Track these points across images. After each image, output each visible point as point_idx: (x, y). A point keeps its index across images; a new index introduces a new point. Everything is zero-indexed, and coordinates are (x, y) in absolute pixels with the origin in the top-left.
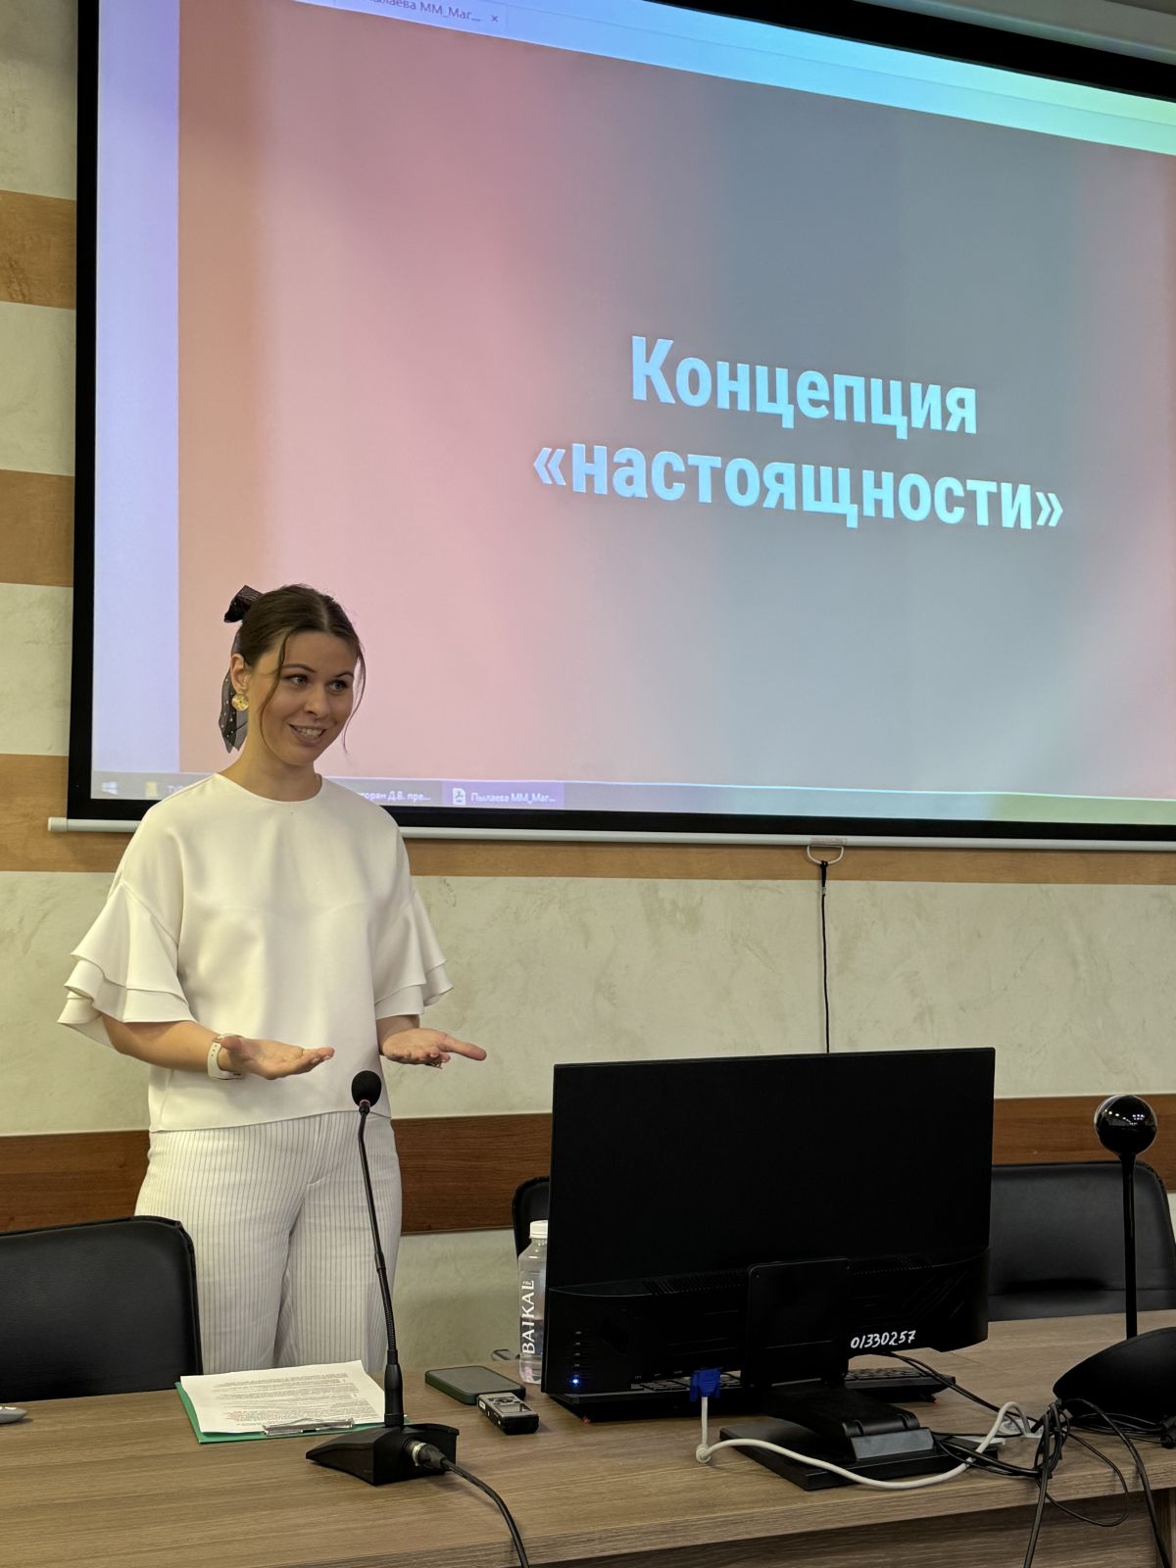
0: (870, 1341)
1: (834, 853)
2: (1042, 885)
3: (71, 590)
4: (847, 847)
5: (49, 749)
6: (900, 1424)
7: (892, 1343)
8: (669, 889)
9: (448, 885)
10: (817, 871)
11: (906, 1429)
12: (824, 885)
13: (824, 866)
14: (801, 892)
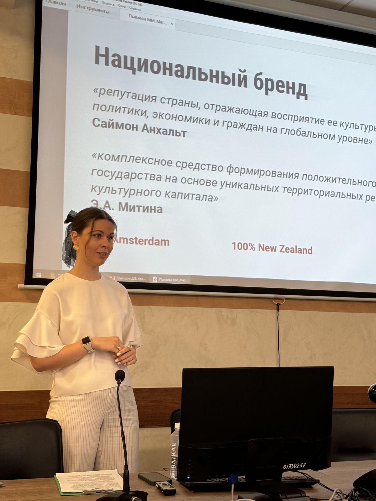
0: (290, 466)
1: (282, 301)
2: (353, 313)
3: (28, 209)
4: (287, 299)
5: (19, 261)
6: (299, 495)
7: (298, 467)
8: (225, 312)
9: (151, 309)
10: (276, 307)
11: (302, 496)
12: (278, 312)
13: (278, 305)
14: (271, 314)
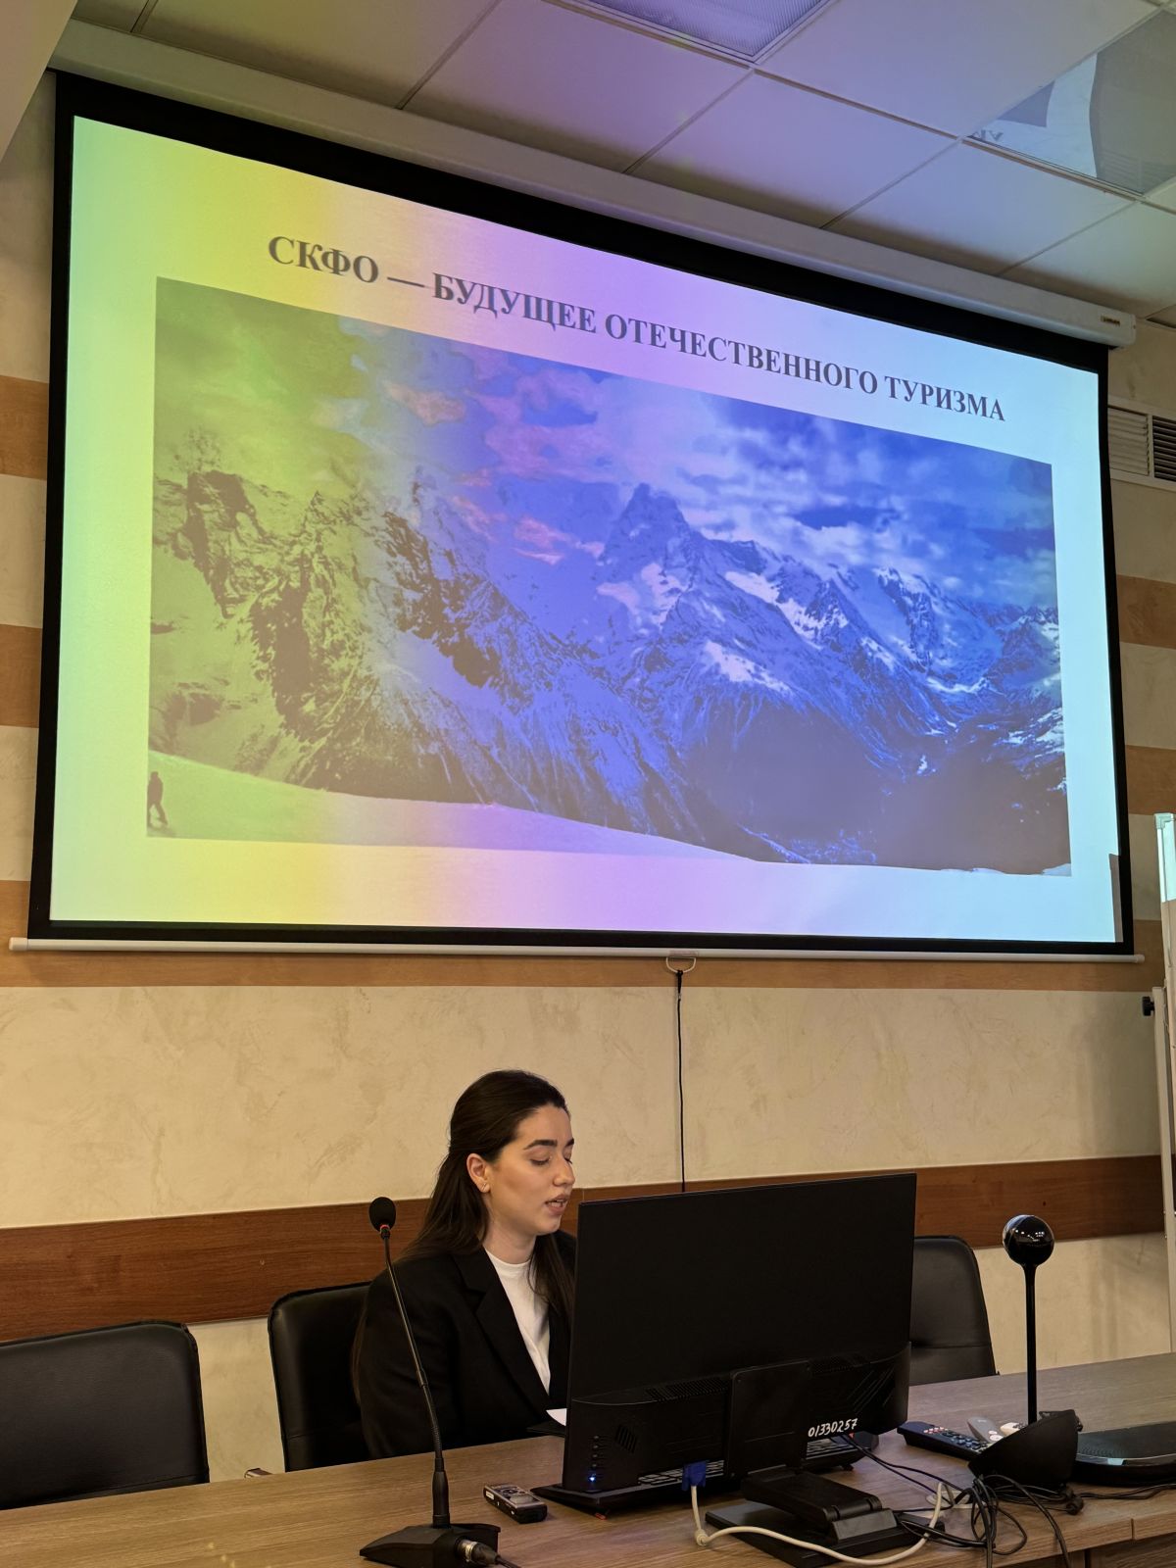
0: (823, 1430)
1: (687, 963)
3: (37, 731)
4: (700, 958)
5: (11, 874)
6: (867, 1506)
7: (839, 1430)
8: (551, 996)
9: (364, 995)
10: (673, 979)
11: (872, 1511)
12: (679, 992)
13: (679, 975)
14: (661, 996)
